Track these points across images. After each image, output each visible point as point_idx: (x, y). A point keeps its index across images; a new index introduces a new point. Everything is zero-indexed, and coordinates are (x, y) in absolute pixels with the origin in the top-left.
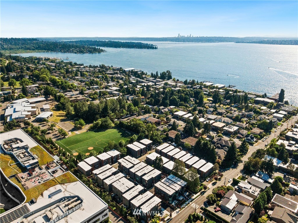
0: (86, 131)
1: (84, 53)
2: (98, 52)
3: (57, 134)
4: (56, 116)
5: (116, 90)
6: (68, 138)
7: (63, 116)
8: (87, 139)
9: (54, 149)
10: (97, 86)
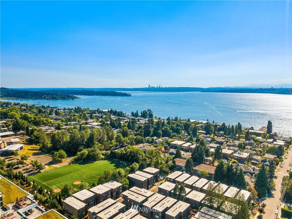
0: (68, 164)
1: (57, 100)
2: (72, 98)
3: (29, 169)
4: (28, 150)
5: (98, 125)
6: (45, 172)
7: (36, 150)
8: (71, 173)
9: (25, 185)
10: (75, 122)
